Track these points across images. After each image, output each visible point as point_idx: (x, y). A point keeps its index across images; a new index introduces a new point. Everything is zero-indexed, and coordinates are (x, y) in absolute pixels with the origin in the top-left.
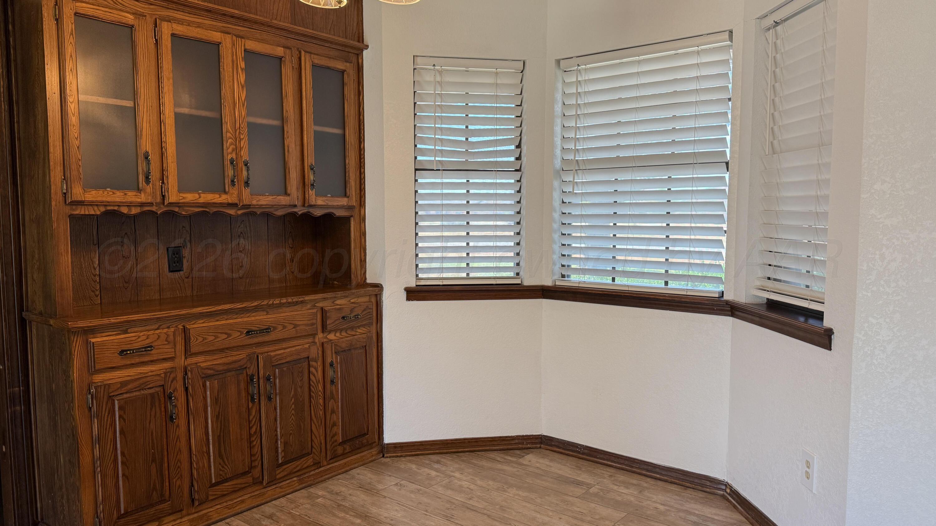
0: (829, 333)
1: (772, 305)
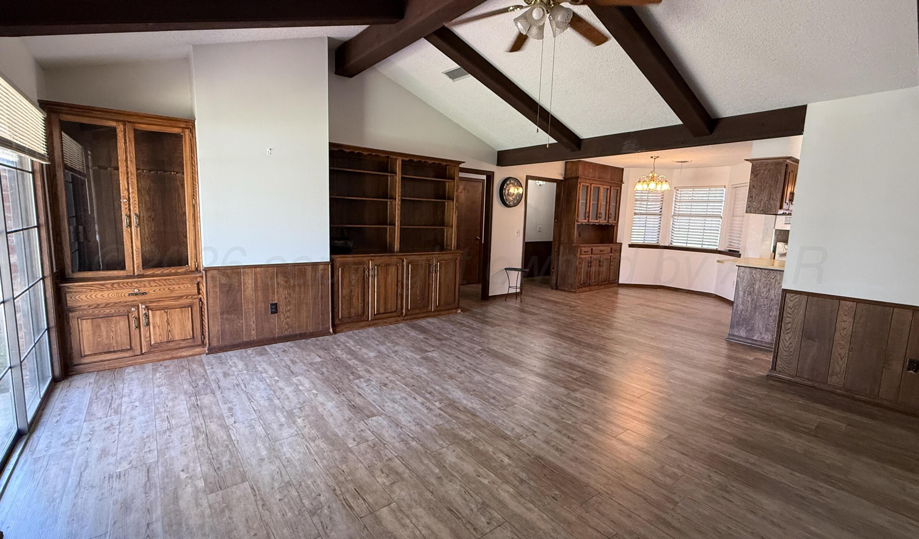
0: (740, 255)
1: (730, 251)
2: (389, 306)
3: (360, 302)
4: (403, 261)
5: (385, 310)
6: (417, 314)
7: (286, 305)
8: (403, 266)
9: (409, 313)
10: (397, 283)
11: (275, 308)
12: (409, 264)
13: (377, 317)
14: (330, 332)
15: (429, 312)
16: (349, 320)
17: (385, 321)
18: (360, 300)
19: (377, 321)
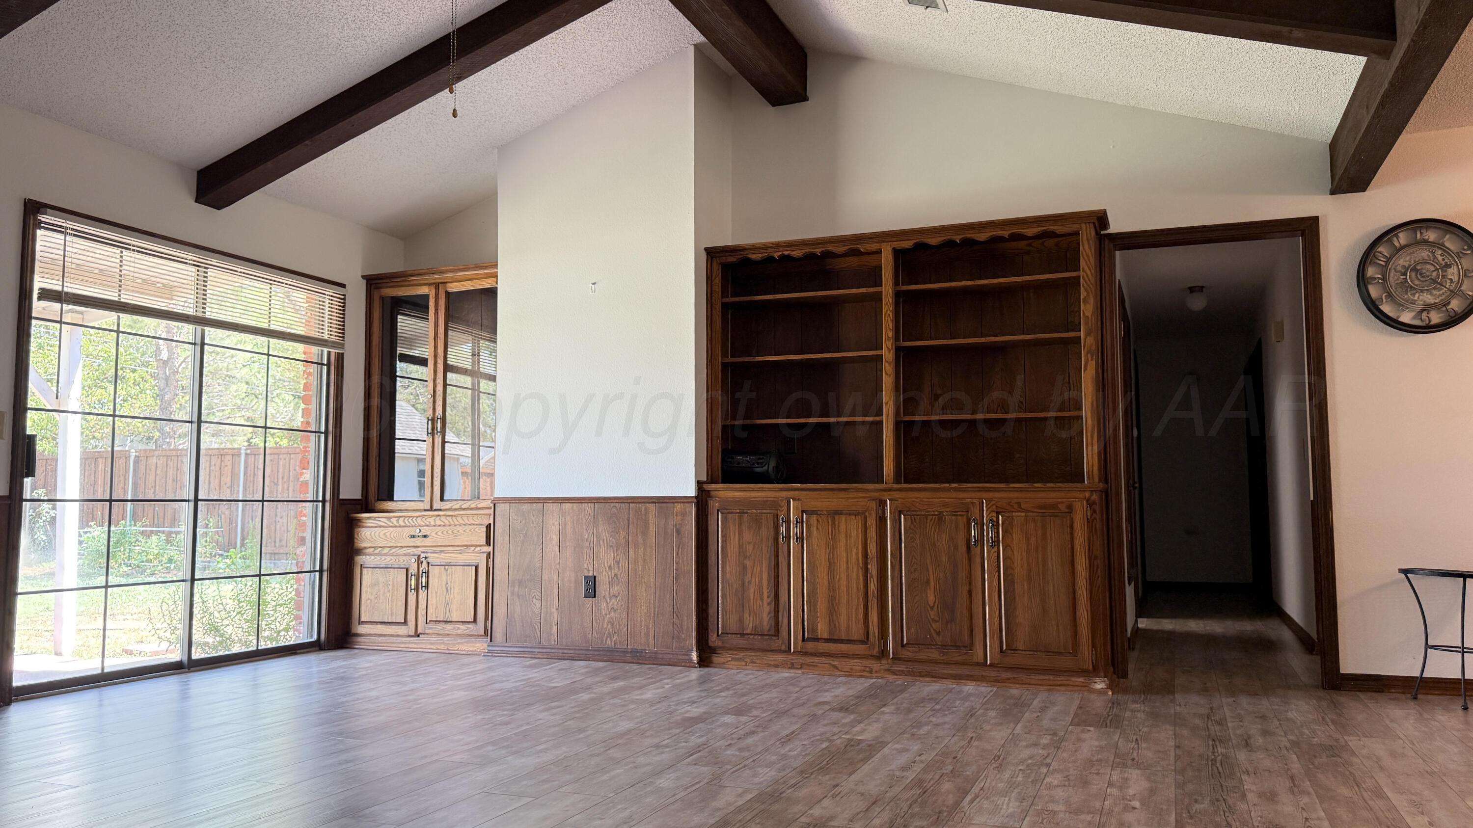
2: (843, 619)
3: (766, 600)
4: (883, 503)
5: (830, 633)
6: (935, 662)
7: (611, 583)
8: (882, 520)
9: (905, 653)
10: (866, 564)
11: (591, 587)
12: (900, 512)
13: (810, 646)
14: (691, 660)
15: (978, 664)
16: (742, 642)
17: (836, 663)
18: (765, 594)
19: (809, 660)
